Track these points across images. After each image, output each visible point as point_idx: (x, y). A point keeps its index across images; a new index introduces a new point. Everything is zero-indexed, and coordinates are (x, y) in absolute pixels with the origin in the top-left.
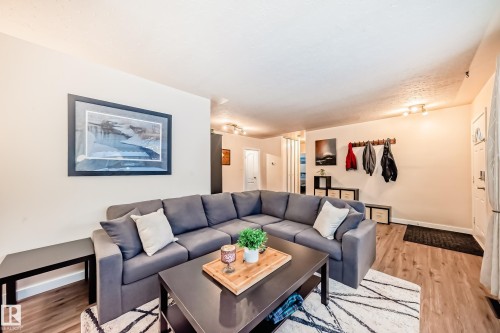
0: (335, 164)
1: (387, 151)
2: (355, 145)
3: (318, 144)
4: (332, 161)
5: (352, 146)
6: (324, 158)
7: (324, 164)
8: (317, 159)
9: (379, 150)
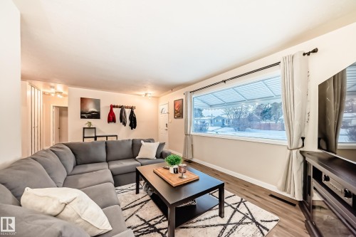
0: (99, 118)
1: (132, 112)
2: (114, 107)
3: (83, 100)
4: (96, 116)
5: (112, 107)
6: (89, 113)
7: (89, 117)
8: (82, 113)
9: (128, 112)
